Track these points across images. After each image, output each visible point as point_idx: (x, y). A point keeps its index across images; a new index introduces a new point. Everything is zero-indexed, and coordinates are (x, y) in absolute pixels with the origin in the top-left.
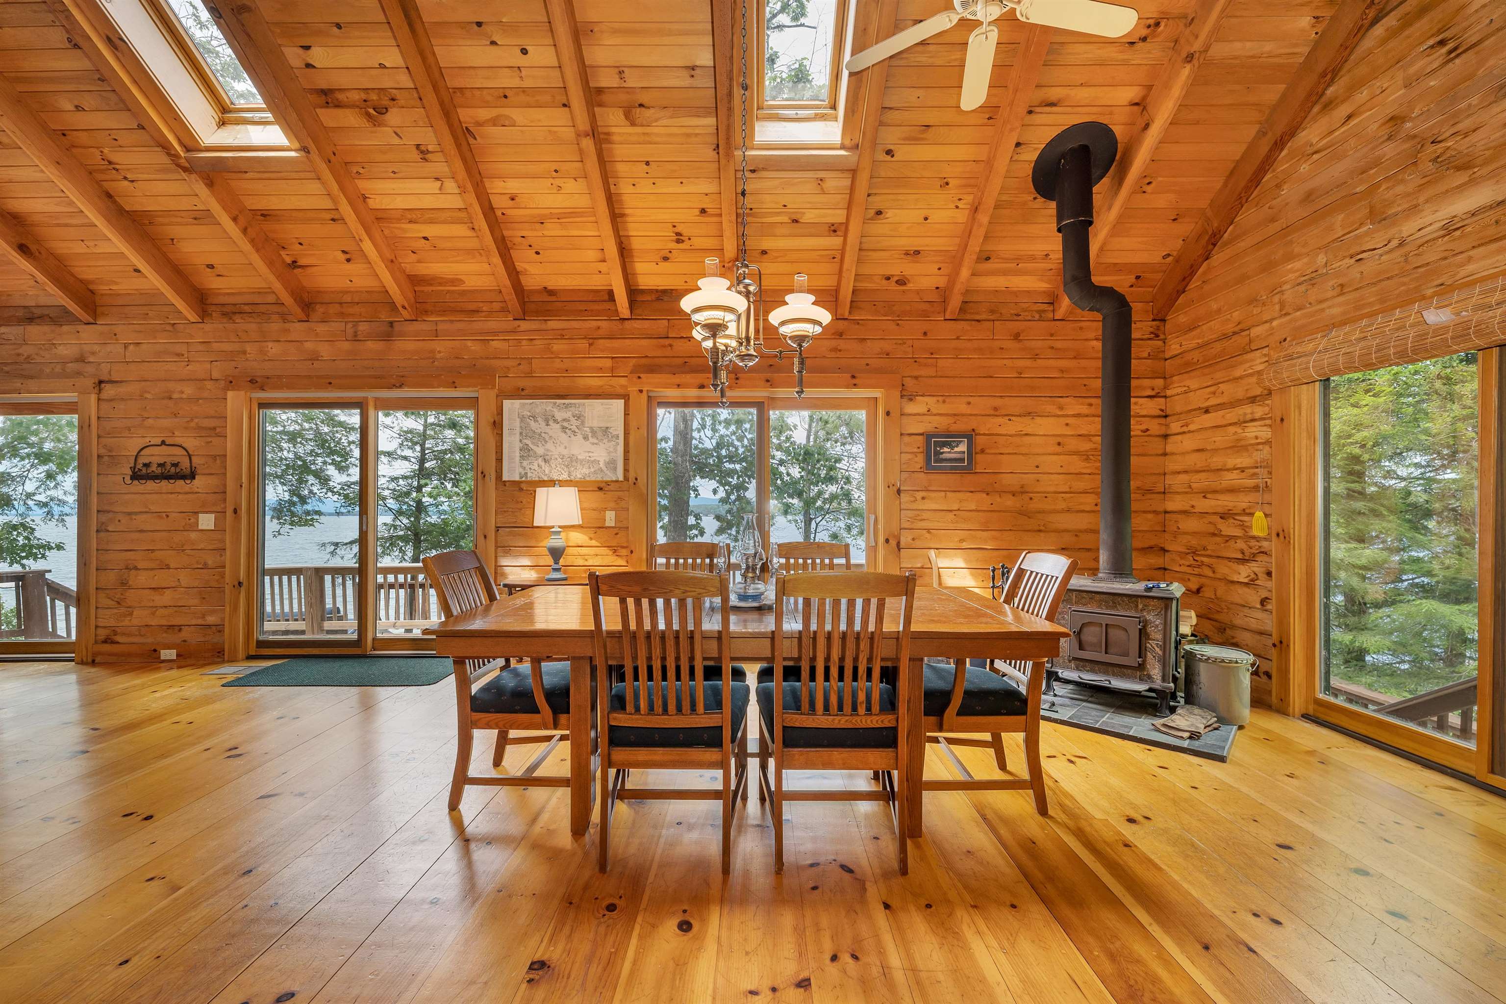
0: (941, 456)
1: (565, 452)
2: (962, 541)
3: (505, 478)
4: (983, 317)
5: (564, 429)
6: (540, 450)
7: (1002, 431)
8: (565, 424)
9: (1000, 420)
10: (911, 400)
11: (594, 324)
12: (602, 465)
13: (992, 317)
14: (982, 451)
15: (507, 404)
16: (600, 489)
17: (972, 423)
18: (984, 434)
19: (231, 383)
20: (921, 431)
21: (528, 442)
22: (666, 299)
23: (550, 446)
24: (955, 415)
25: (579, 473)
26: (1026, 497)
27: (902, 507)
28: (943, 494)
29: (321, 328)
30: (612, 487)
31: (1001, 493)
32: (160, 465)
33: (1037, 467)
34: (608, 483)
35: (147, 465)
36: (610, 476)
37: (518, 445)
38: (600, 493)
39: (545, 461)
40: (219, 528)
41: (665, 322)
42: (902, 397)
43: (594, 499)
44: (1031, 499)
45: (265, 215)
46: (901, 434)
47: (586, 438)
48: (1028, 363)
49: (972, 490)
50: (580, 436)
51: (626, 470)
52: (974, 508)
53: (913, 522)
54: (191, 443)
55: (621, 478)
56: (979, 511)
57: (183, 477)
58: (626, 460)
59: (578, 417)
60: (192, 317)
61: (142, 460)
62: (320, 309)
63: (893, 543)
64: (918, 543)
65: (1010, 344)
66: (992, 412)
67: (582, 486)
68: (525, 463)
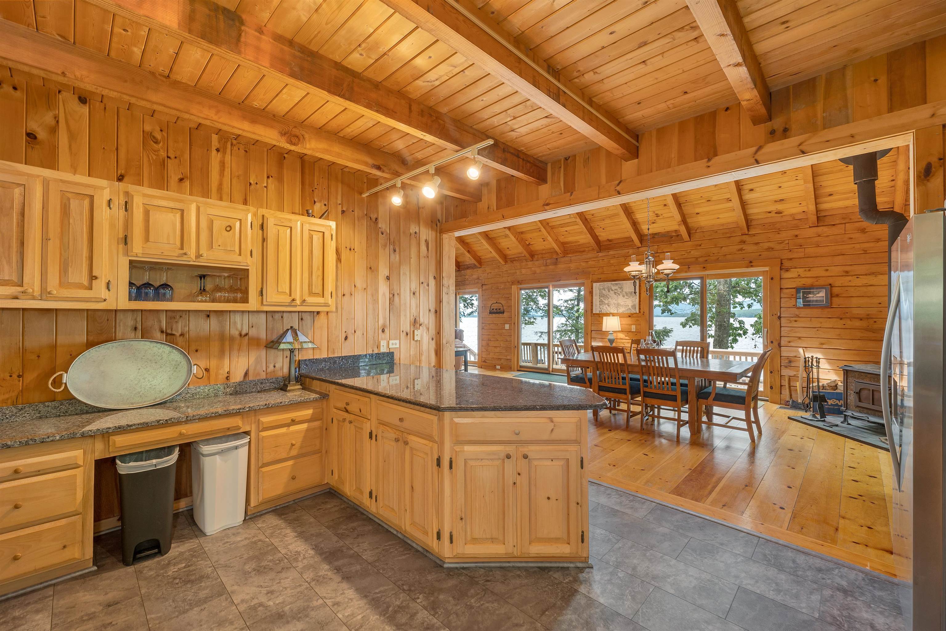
0: (807, 299)
1: (616, 302)
2: (822, 344)
3: (594, 312)
4: (838, 222)
5: (615, 293)
6: (606, 302)
7: (850, 284)
8: (616, 291)
9: (849, 278)
10: (787, 271)
11: (627, 250)
12: (630, 307)
13: (844, 222)
14: (837, 296)
15: (594, 284)
16: (630, 316)
17: (831, 281)
18: (839, 287)
19: (513, 283)
20: (794, 287)
21: (602, 298)
22: (656, 236)
23: (609, 300)
24: (817, 277)
25: (621, 310)
26: (871, 321)
27: (782, 325)
28: (809, 319)
29: (537, 263)
30: (634, 316)
31: (851, 319)
32: (496, 309)
33: (880, 303)
34: (632, 314)
35: (493, 309)
36: (633, 311)
37: (598, 300)
38: (629, 318)
39: (608, 306)
40: (510, 329)
41: (656, 247)
42: (781, 269)
43: (627, 321)
44: (875, 322)
45: (522, 233)
46: (781, 289)
47: (624, 296)
48: (872, 245)
49: (830, 316)
50: (621, 296)
51: (640, 309)
52: (831, 326)
53: (789, 334)
54: (503, 302)
55: (638, 312)
56: (834, 328)
57: (501, 313)
58: (640, 304)
59: (621, 288)
60: (503, 263)
61: (492, 308)
62: (536, 256)
63: (776, 344)
64: (792, 344)
65: (858, 236)
66: (844, 274)
67: (621, 316)
68: (601, 307)
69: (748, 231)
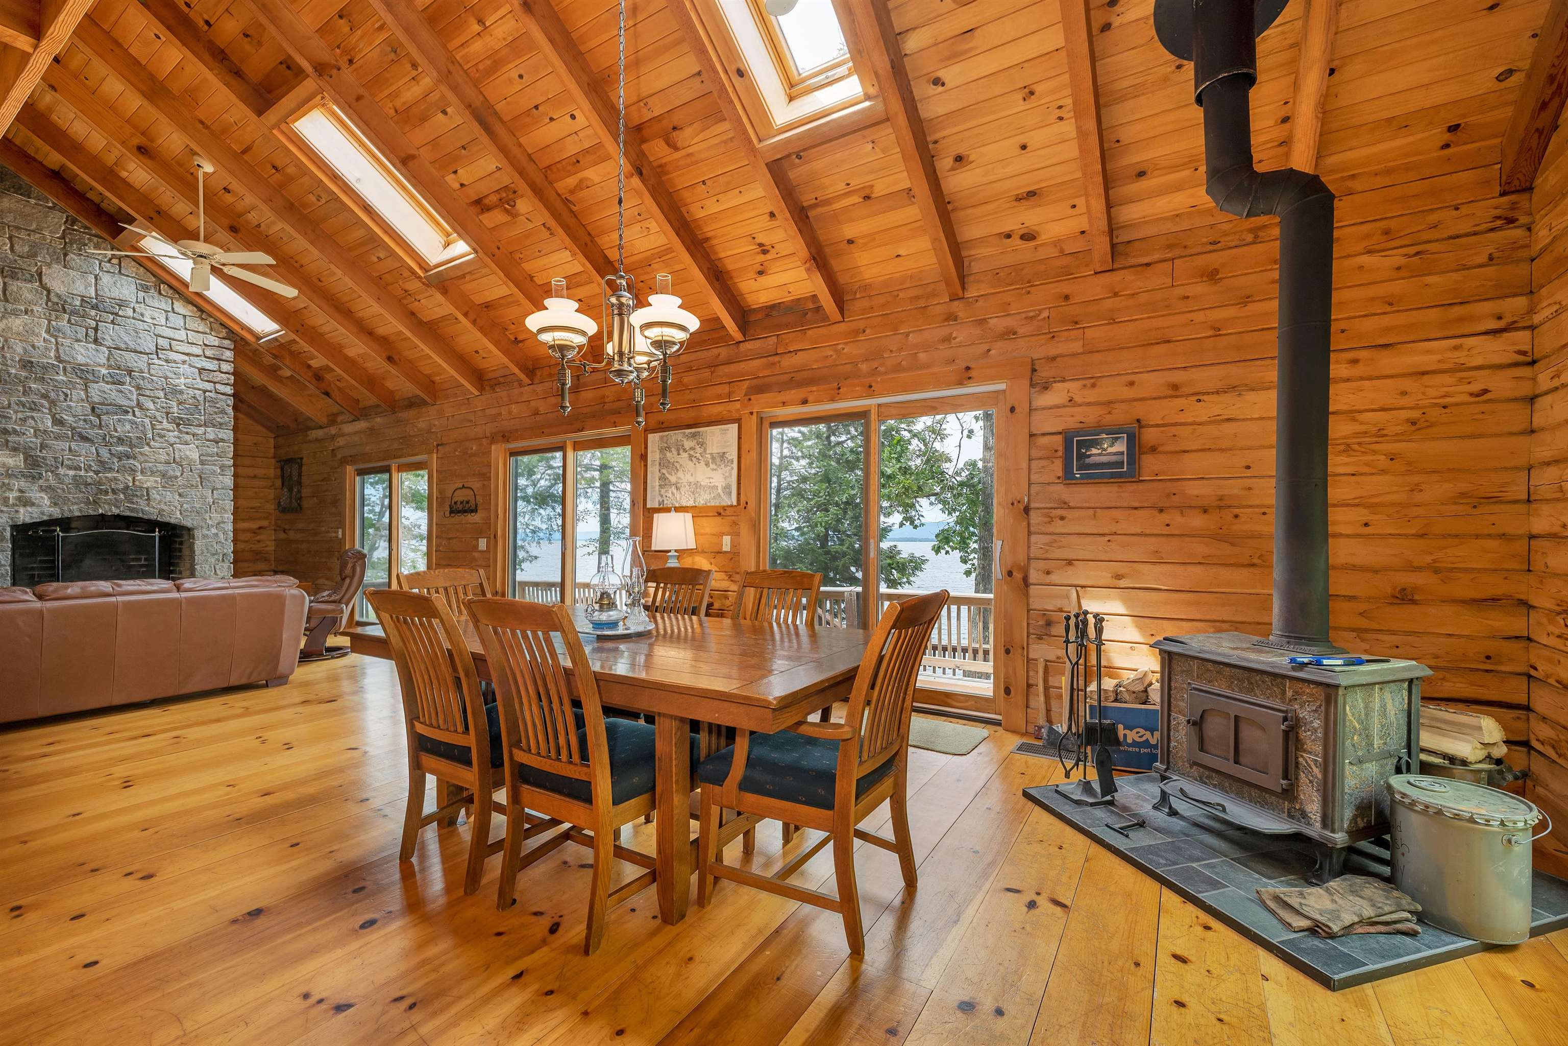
0: (1088, 461)
1: (692, 480)
2: (1119, 577)
3: (649, 506)
4: (1156, 256)
5: (691, 456)
6: (673, 479)
7: (1182, 418)
8: (692, 452)
9: (1180, 402)
10: (1046, 388)
11: (716, 351)
12: (720, 490)
13: (1169, 255)
14: (1153, 449)
15: (651, 437)
16: (720, 514)
17: (1139, 411)
18: (1157, 426)
19: (493, 440)
20: (1060, 429)
21: (664, 471)
22: (774, 313)
23: (680, 474)
24: (1110, 402)
25: (703, 499)
26: (1228, 515)
27: (1032, 529)
28: (1091, 512)
29: (539, 388)
30: (728, 512)
31: (1182, 509)
32: (462, 503)
33: (1248, 467)
34: (724, 508)
35: (456, 503)
36: (726, 501)
37: (658, 475)
38: (719, 519)
39: (677, 488)
40: (488, 551)
41: (775, 339)
42: (1032, 385)
43: (711, 525)
44: (1236, 516)
45: (487, 306)
46: (1032, 435)
47: (707, 465)
48: (1231, 312)
49: (1136, 504)
50: (703, 463)
51: (739, 494)
52: (1139, 531)
53: (1047, 551)
54: (476, 484)
55: (735, 503)
56: (1146, 535)
57: (472, 511)
58: (739, 483)
59: (702, 444)
60: (476, 393)
61: (455, 500)
62: (538, 373)
63: (1018, 575)
64: (1054, 578)
65: (1200, 289)
66: (1170, 392)
67: (698, 512)
68: (663, 491)
69: (963, 288)
